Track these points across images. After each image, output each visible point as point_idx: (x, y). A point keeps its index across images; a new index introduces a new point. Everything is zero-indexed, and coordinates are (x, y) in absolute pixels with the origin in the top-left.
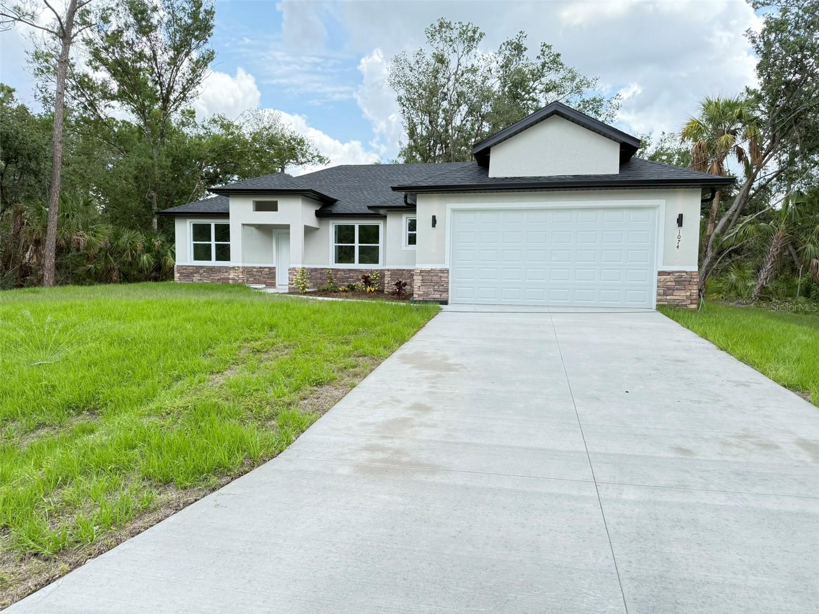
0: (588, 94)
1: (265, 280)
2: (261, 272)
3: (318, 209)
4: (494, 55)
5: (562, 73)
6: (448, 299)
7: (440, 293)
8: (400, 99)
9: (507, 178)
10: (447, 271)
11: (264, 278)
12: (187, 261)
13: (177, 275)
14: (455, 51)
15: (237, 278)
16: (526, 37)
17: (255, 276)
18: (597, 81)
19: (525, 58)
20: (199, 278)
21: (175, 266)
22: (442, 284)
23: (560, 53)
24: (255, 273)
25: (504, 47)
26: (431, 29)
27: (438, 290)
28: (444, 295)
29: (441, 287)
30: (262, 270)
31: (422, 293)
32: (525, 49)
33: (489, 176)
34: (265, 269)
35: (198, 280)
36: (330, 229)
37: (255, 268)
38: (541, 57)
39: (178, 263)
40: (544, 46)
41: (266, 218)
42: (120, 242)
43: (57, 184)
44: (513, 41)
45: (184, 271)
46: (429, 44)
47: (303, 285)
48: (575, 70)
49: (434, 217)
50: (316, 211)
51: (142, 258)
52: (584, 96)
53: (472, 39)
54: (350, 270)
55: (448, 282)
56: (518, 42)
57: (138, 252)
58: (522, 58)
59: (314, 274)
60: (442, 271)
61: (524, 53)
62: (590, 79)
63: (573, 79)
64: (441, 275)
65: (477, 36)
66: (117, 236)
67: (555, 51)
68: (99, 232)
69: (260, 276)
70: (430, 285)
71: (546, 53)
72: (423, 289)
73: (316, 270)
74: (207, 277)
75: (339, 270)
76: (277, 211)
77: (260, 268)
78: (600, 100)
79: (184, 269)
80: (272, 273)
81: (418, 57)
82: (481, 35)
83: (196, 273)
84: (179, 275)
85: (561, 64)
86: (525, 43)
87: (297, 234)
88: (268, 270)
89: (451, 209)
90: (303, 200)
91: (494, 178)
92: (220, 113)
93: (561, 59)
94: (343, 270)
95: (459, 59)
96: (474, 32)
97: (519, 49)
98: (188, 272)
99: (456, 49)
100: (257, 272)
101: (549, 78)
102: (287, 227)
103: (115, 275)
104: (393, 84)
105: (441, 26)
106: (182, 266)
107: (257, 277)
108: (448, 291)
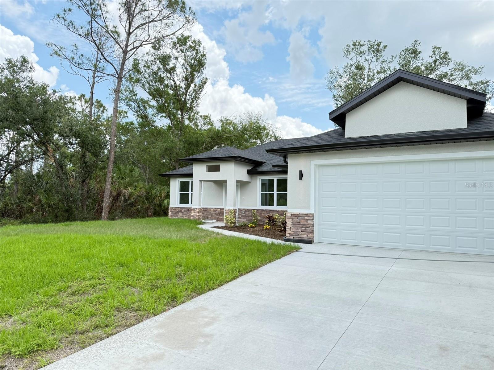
0: (475, 79)
1: (218, 217)
2: (216, 211)
3: (250, 168)
4: (392, 58)
5: (452, 65)
6: (313, 239)
7: (307, 233)
8: (334, 96)
9: (360, 137)
10: (313, 216)
11: (217, 215)
12: (175, 205)
13: (170, 213)
14: (366, 60)
15: (195, 216)
16: (419, 44)
17: (212, 214)
18: (483, 69)
19: (421, 58)
20: (182, 215)
21: (169, 208)
22: (308, 226)
23: (447, 51)
24: (212, 212)
25: (403, 53)
26: (347, 48)
27: (305, 231)
28: (310, 235)
29: (307, 229)
30: (216, 210)
31: (292, 233)
32: (420, 52)
33: (345, 137)
34: (218, 210)
35: (181, 216)
36: (258, 182)
37: (212, 208)
38: (433, 56)
39: (171, 206)
40: (435, 48)
41: (215, 176)
42: (153, 192)
43: (111, 160)
44: (410, 48)
45: (174, 211)
46: (345, 57)
47: (230, 222)
48: (464, 63)
49: (301, 172)
50: (248, 170)
51: (164, 202)
52: (471, 80)
53: (378, 51)
54: (270, 211)
55: (313, 225)
56: (413, 48)
57: (162, 198)
58: (418, 59)
59: (247, 213)
60: (308, 215)
61: (419, 55)
62: (476, 68)
63: (462, 69)
64: (307, 218)
65: (381, 47)
66: (151, 189)
67: (443, 51)
68: (138, 187)
69: (215, 214)
70: (299, 227)
71: (436, 53)
72: (293, 230)
73: (248, 210)
74: (186, 215)
75: (263, 210)
76: (220, 171)
77: (215, 208)
78: (487, 82)
79: (174, 209)
80: (222, 212)
81: (346, 69)
82: (385, 47)
83: (180, 212)
84: (171, 213)
85: (450, 59)
86: (419, 48)
87: (231, 186)
88: (219, 210)
89: (315, 164)
90: (236, 163)
91: (350, 138)
92: (225, 116)
93: (450, 56)
94: (266, 211)
95: (369, 65)
96: (378, 45)
97: (415, 53)
98: (177, 211)
99: (367, 59)
100: (213, 211)
101: (440, 70)
102: (225, 182)
103: (150, 212)
104: (329, 88)
105: (354, 44)
106: (173, 207)
107: (213, 215)
108: (313, 232)
